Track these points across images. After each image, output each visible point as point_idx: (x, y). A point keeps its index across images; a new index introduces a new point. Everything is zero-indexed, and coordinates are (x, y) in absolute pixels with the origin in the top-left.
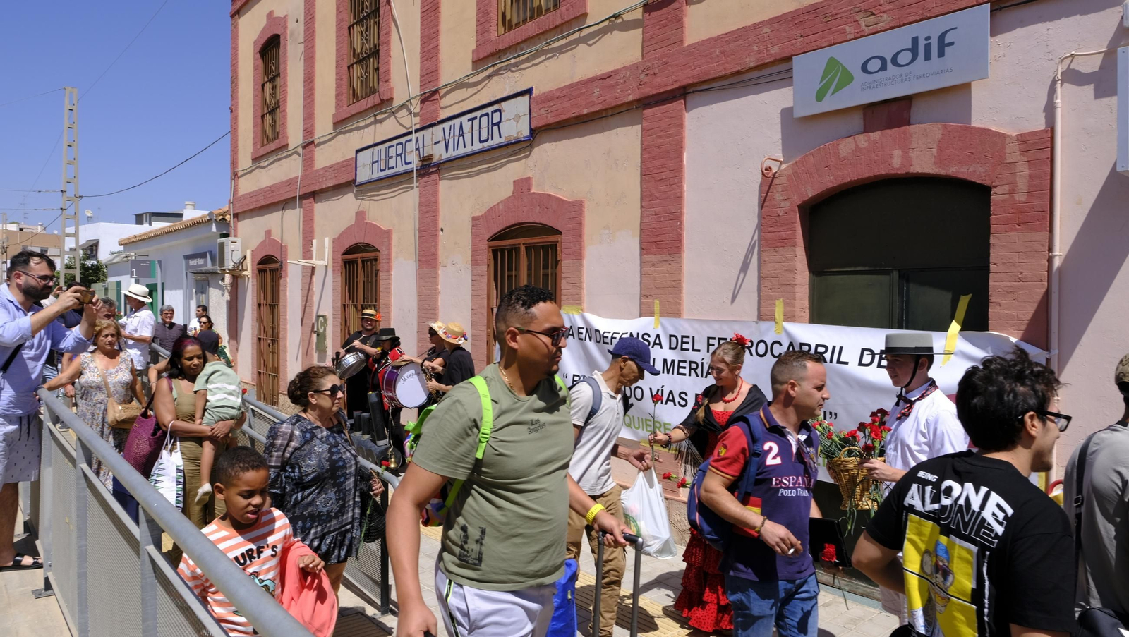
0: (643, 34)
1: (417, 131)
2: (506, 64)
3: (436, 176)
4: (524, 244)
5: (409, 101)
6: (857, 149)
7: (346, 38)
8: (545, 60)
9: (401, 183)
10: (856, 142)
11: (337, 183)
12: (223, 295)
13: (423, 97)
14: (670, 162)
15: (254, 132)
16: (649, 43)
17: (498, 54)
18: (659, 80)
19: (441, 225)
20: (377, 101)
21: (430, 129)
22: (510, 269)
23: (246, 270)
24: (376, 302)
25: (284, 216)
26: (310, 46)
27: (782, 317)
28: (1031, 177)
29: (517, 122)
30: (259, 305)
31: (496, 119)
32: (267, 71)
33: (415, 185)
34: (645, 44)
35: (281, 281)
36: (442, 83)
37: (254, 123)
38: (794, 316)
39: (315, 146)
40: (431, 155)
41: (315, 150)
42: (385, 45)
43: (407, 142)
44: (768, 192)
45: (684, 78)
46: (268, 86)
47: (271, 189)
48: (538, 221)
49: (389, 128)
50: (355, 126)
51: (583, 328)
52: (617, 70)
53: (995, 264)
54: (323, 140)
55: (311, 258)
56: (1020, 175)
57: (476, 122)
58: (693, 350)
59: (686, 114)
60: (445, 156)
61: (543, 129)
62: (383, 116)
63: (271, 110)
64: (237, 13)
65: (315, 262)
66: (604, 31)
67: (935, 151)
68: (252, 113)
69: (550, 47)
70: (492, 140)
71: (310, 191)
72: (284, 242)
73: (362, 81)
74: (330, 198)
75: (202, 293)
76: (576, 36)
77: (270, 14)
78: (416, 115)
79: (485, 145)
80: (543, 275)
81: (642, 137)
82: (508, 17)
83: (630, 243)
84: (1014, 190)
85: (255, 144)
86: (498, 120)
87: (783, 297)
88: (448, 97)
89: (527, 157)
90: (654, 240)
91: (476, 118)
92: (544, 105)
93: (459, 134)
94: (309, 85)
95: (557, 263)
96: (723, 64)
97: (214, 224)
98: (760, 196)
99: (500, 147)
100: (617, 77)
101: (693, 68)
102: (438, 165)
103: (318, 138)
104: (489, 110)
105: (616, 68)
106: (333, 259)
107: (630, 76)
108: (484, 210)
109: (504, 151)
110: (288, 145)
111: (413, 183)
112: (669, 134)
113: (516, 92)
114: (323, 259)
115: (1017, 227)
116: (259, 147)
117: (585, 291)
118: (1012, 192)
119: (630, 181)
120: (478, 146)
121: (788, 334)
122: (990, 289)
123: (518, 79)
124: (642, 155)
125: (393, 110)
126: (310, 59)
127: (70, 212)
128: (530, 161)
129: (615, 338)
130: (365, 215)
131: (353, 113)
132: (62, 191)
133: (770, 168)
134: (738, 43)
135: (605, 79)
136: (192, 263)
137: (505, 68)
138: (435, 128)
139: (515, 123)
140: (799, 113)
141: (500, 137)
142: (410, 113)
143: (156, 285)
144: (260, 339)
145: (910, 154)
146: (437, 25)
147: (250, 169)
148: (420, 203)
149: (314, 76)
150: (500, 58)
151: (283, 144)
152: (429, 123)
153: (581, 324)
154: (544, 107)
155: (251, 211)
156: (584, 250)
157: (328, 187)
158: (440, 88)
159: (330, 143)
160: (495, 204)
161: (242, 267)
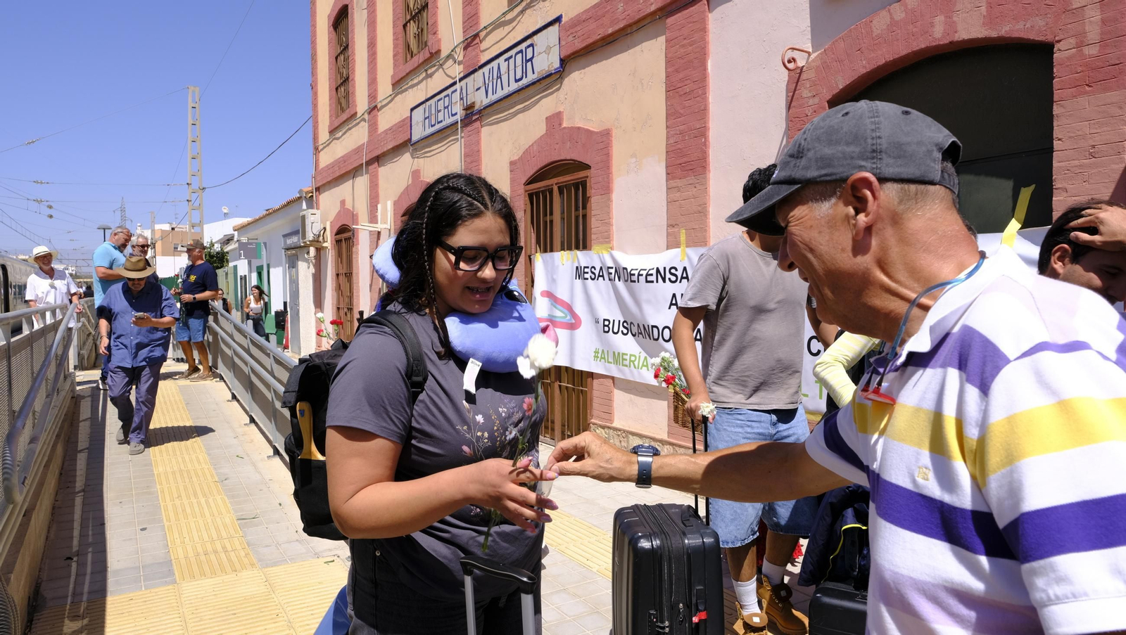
1: (461, 80)
3: (478, 123)
4: (556, 184)
5: (454, 49)
6: (894, 23)
9: (448, 136)
10: (891, 14)
11: (396, 144)
12: (309, 267)
13: (465, 44)
14: (694, 72)
15: (330, 105)
20: (428, 55)
21: (473, 76)
22: (545, 215)
23: (327, 241)
25: (355, 184)
26: (372, 10)
28: (1104, 22)
29: (549, 54)
30: (338, 275)
31: (529, 55)
32: (340, 42)
35: (354, 249)
36: (483, 25)
37: (330, 96)
39: (379, 111)
40: (474, 103)
41: (379, 114)
43: (452, 93)
44: (795, 90)
46: (341, 58)
47: (344, 159)
48: (568, 158)
49: (438, 81)
50: (410, 84)
51: (612, 268)
53: (1059, 140)
54: (384, 103)
55: (377, 223)
56: (1091, 22)
57: (512, 61)
59: (710, 15)
60: (486, 102)
61: (572, 57)
62: (434, 69)
63: (343, 83)
65: (380, 226)
67: (983, 9)
68: (328, 86)
70: (526, 77)
71: (374, 156)
72: (356, 210)
73: (415, 37)
74: (390, 161)
75: (293, 268)
78: (460, 63)
79: (520, 83)
80: (575, 215)
81: (666, 49)
83: (656, 169)
84: (1082, 42)
85: (330, 116)
86: (531, 56)
88: (487, 39)
89: (558, 90)
90: (679, 162)
91: (511, 57)
92: (571, 31)
93: (497, 77)
94: (372, 50)
95: (586, 200)
97: (304, 201)
98: (787, 96)
99: (533, 83)
102: (480, 112)
103: (380, 102)
104: (523, 46)
106: (394, 222)
108: (521, 153)
109: (537, 86)
110: (356, 113)
111: (458, 135)
112: (692, 41)
113: (547, 23)
114: (386, 223)
115: (1087, 88)
116: (334, 119)
117: (614, 227)
118: (1080, 45)
119: (656, 101)
120: (514, 86)
122: (1054, 173)
123: (548, 8)
124: (666, 69)
125: (441, 62)
126: (372, 24)
127: (196, 203)
128: (561, 94)
129: (642, 275)
130: (419, 173)
131: (408, 71)
132: (188, 184)
133: (794, 60)
136: (289, 240)
138: (476, 74)
139: (546, 57)
141: (534, 73)
142: (455, 62)
143: (262, 266)
144: (338, 308)
145: (955, 19)
147: (328, 142)
148: (464, 155)
149: (376, 40)
151: (352, 113)
152: (471, 70)
153: (610, 264)
154: (572, 33)
155: (329, 183)
156: (612, 183)
157: (388, 151)
158: (481, 31)
159: (390, 105)
160: (530, 144)
161: (324, 238)
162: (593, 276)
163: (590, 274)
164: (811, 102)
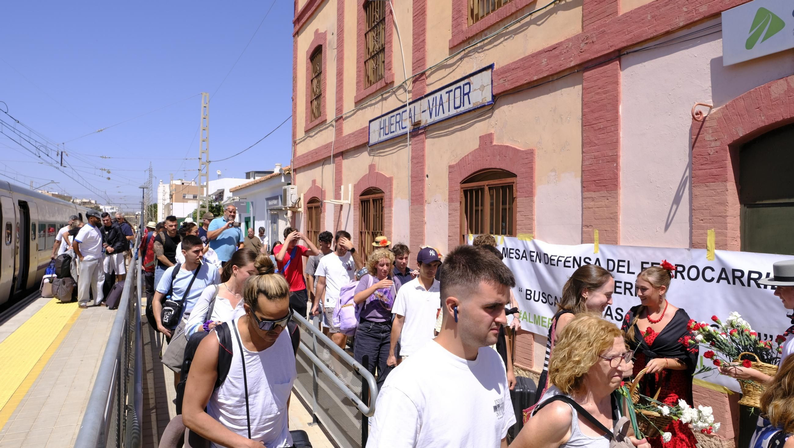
0: (583, 11)
1: (410, 104)
2: (474, 47)
3: (423, 136)
4: (487, 185)
5: (405, 82)
6: (790, 90)
7: (364, 42)
8: (503, 41)
9: (399, 143)
10: (788, 83)
11: (357, 145)
13: (414, 79)
14: (608, 113)
15: (306, 113)
16: (588, 18)
17: (468, 40)
18: (596, 47)
19: (427, 172)
20: (384, 84)
21: (419, 102)
22: (477, 205)
23: (301, 208)
24: (382, 230)
25: (324, 170)
26: (340, 50)
27: (714, 245)
30: (308, 232)
31: (467, 90)
32: (315, 71)
33: (408, 143)
34: (584, 19)
35: (322, 215)
36: (428, 67)
37: (306, 107)
38: (726, 245)
39: (344, 120)
40: (420, 121)
41: (344, 122)
42: (389, 44)
43: (403, 112)
44: (698, 134)
45: (619, 42)
46: (315, 81)
47: (316, 151)
48: (498, 167)
49: (392, 103)
50: (369, 103)
51: (534, 252)
52: (561, 42)
54: (348, 115)
55: (340, 199)
57: (452, 94)
58: (629, 272)
59: (621, 73)
60: (430, 121)
61: (502, 94)
62: (388, 95)
63: (316, 97)
64: (297, 34)
65: (342, 201)
66: (550, 13)
68: (305, 100)
69: (508, 30)
70: (463, 106)
71: (340, 151)
72: (324, 187)
73: (374, 71)
74: (352, 156)
75: (275, 223)
76: (528, 19)
77: (317, 30)
78: (409, 92)
79: (459, 110)
80: (502, 209)
81: (582, 95)
82: (475, 12)
83: (573, 183)
85: (306, 121)
86: (468, 91)
87: (715, 227)
88: (431, 76)
89: (490, 117)
90: (593, 179)
91: (451, 91)
92: (502, 76)
93: (440, 104)
94: (340, 77)
95: (513, 199)
96: (655, 26)
97: (283, 177)
98: (691, 138)
99: (469, 111)
100: (561, 48)
101: (627, 33)
102: (425, 128)
103: (345, 114)
104: (461, 84)
105: (560, 41)
106: (354, 199)
107: (572, 45)
108: (457, 160)
109: (473, 114)
110: (326, 120)
111: (407, 142)
112: (606, 91)
113: (481, 68)
114: (347, 199)
116: (309, 123)
117: (535, 222)
119: (573, 132)
120: (453, 112)
121: (720, 260)
123: (483, 58)
124: (582, 109)
125: (394, 90)
126: (340, 59)
127: (204, 172)
128: (492, 120)
129: (561, 261)
130: (375, 166)
131: (367, 94)
132: (199, 158)
133: (701, 112)
134: (668, 7)
135: (551, 51)
136: (270, 203)
137: (473, 51)
138: (422, 101)
139: (481, 92)
140: (728, 62)
141: (470, 103)
142: (406, 91)
143: (250, 218)
146: (424, 25)
147: (304, 138)
148: (412, 157)
149: (343, 70)
150: (469, 43)
151: (323, 120)
152: (419, 97)
153: (532, 249)
154: (503, 78)
155: (304, 166)
156: (535, 189)
157: (351, 148)
158: (426, 71)
159: (353, 117)
160: (466, 155)
161: (298, 205)
162: (517, 256)
163: (515, 254)
164: (713, 144)
